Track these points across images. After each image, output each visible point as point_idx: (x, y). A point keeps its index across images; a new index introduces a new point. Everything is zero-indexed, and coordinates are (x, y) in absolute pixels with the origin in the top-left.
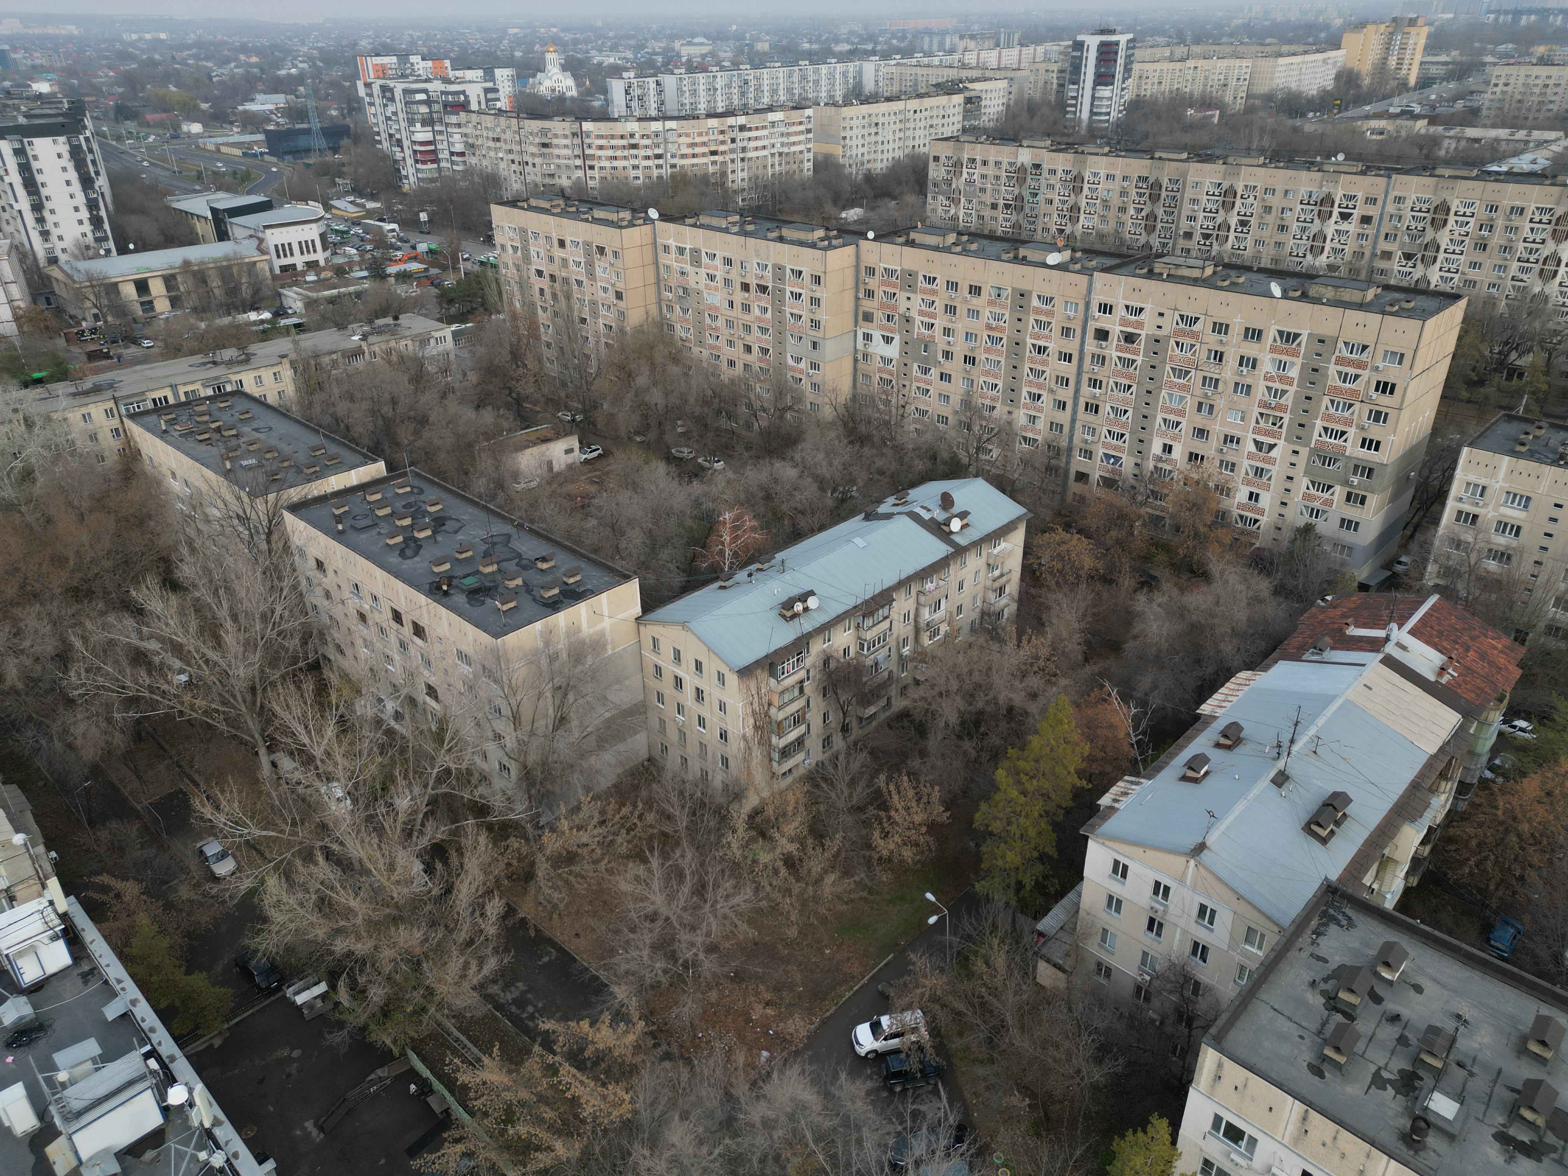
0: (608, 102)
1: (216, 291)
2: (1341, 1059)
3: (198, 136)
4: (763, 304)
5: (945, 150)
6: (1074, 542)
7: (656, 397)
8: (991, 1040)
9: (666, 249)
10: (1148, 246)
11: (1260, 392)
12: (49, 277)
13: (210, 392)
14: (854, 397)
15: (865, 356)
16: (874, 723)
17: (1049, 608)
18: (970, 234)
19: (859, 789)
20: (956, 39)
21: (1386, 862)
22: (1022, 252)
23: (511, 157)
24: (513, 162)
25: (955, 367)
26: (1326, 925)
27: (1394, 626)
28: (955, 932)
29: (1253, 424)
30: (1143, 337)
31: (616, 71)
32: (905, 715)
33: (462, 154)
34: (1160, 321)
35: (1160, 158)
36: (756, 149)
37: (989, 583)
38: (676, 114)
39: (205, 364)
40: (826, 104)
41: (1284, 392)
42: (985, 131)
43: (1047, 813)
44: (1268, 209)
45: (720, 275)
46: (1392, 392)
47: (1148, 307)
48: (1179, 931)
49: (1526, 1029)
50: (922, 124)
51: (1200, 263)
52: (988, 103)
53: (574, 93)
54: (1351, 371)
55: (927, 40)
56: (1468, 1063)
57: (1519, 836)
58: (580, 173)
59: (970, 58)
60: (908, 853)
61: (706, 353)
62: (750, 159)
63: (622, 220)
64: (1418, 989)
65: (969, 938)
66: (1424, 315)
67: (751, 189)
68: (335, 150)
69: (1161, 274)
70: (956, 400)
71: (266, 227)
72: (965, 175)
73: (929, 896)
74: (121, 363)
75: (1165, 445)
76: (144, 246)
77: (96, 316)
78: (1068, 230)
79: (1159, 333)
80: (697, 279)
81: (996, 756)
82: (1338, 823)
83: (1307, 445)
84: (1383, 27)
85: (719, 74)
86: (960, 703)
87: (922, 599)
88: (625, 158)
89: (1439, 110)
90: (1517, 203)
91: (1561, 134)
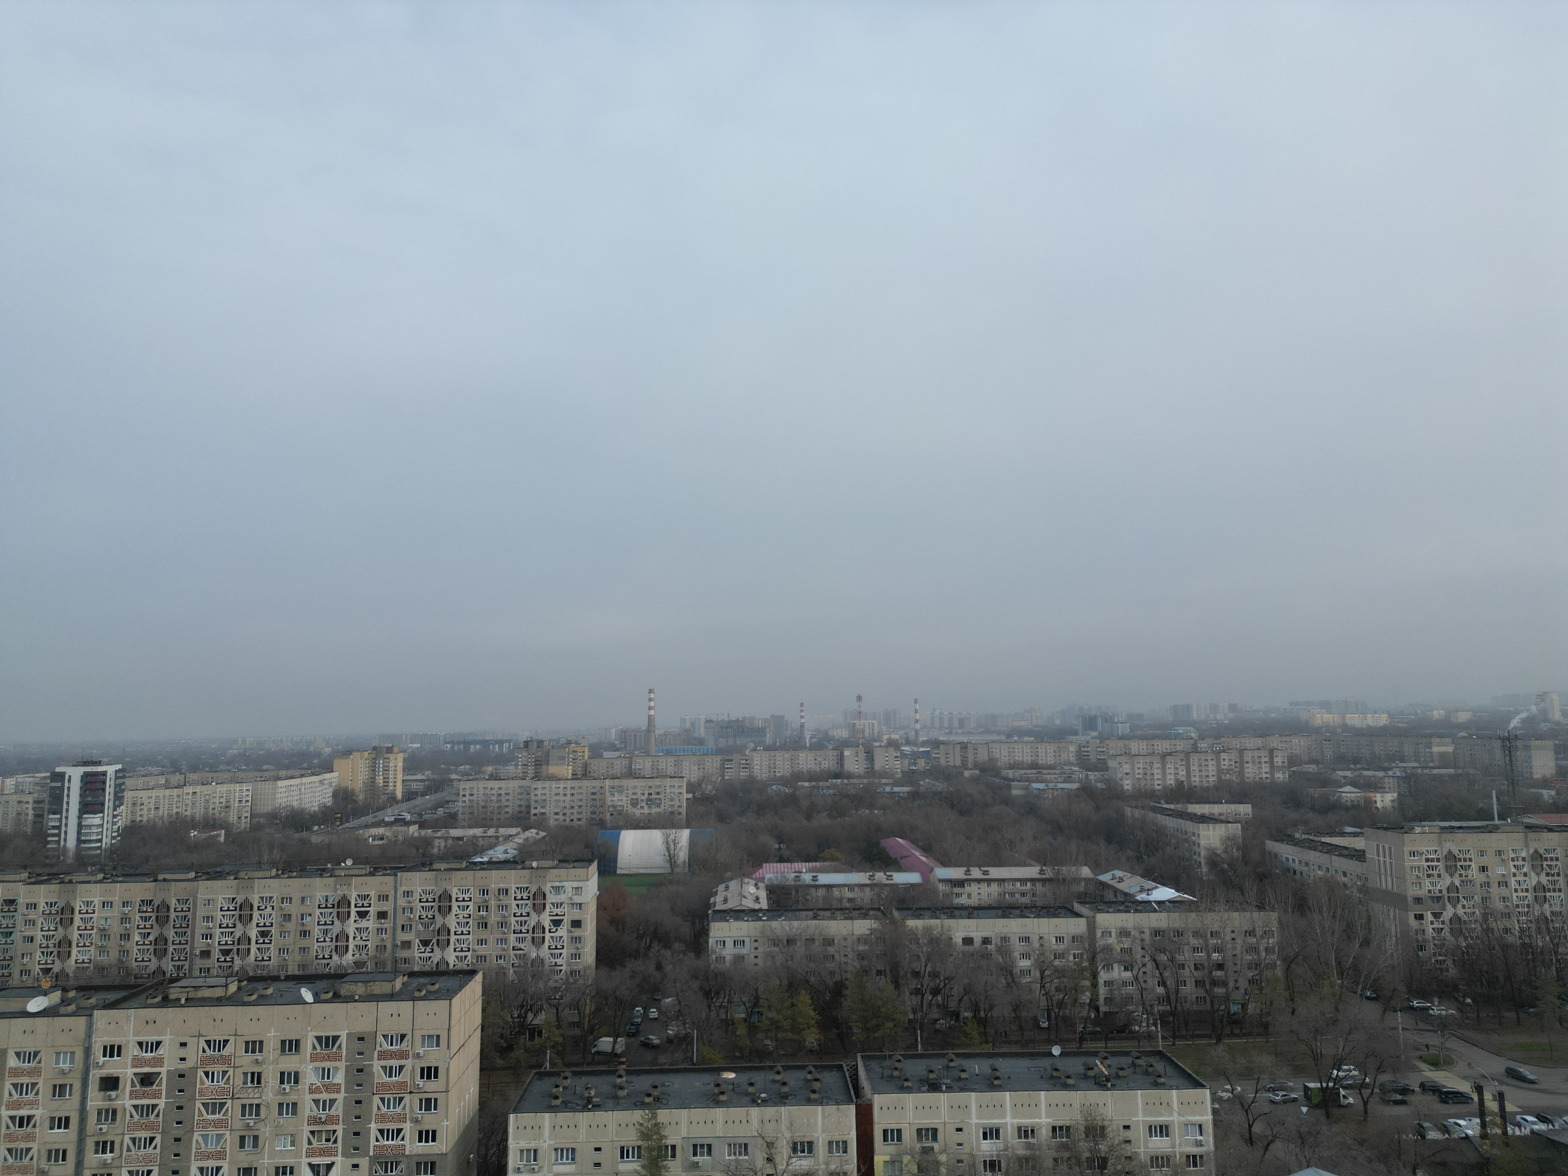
10: (160, 971)
11: (307, 1107)
29: (305, 1146)
30: (164, 1076)
34: (183, 1052)
35: (165, 880)
41: (333, 1101)
44: (287, 917)
46: (436, 1076)
47: (166, 1038)
51: (222, 981)
54: (395, 1063)
66: (449, 994)
69: (178, 1000)
78: (57, 967)
79: (182, 1066)
83: (366, 1154)
84: (366, 753)
89: (425, 817)
90: (502, 886)
91: (519, 829)
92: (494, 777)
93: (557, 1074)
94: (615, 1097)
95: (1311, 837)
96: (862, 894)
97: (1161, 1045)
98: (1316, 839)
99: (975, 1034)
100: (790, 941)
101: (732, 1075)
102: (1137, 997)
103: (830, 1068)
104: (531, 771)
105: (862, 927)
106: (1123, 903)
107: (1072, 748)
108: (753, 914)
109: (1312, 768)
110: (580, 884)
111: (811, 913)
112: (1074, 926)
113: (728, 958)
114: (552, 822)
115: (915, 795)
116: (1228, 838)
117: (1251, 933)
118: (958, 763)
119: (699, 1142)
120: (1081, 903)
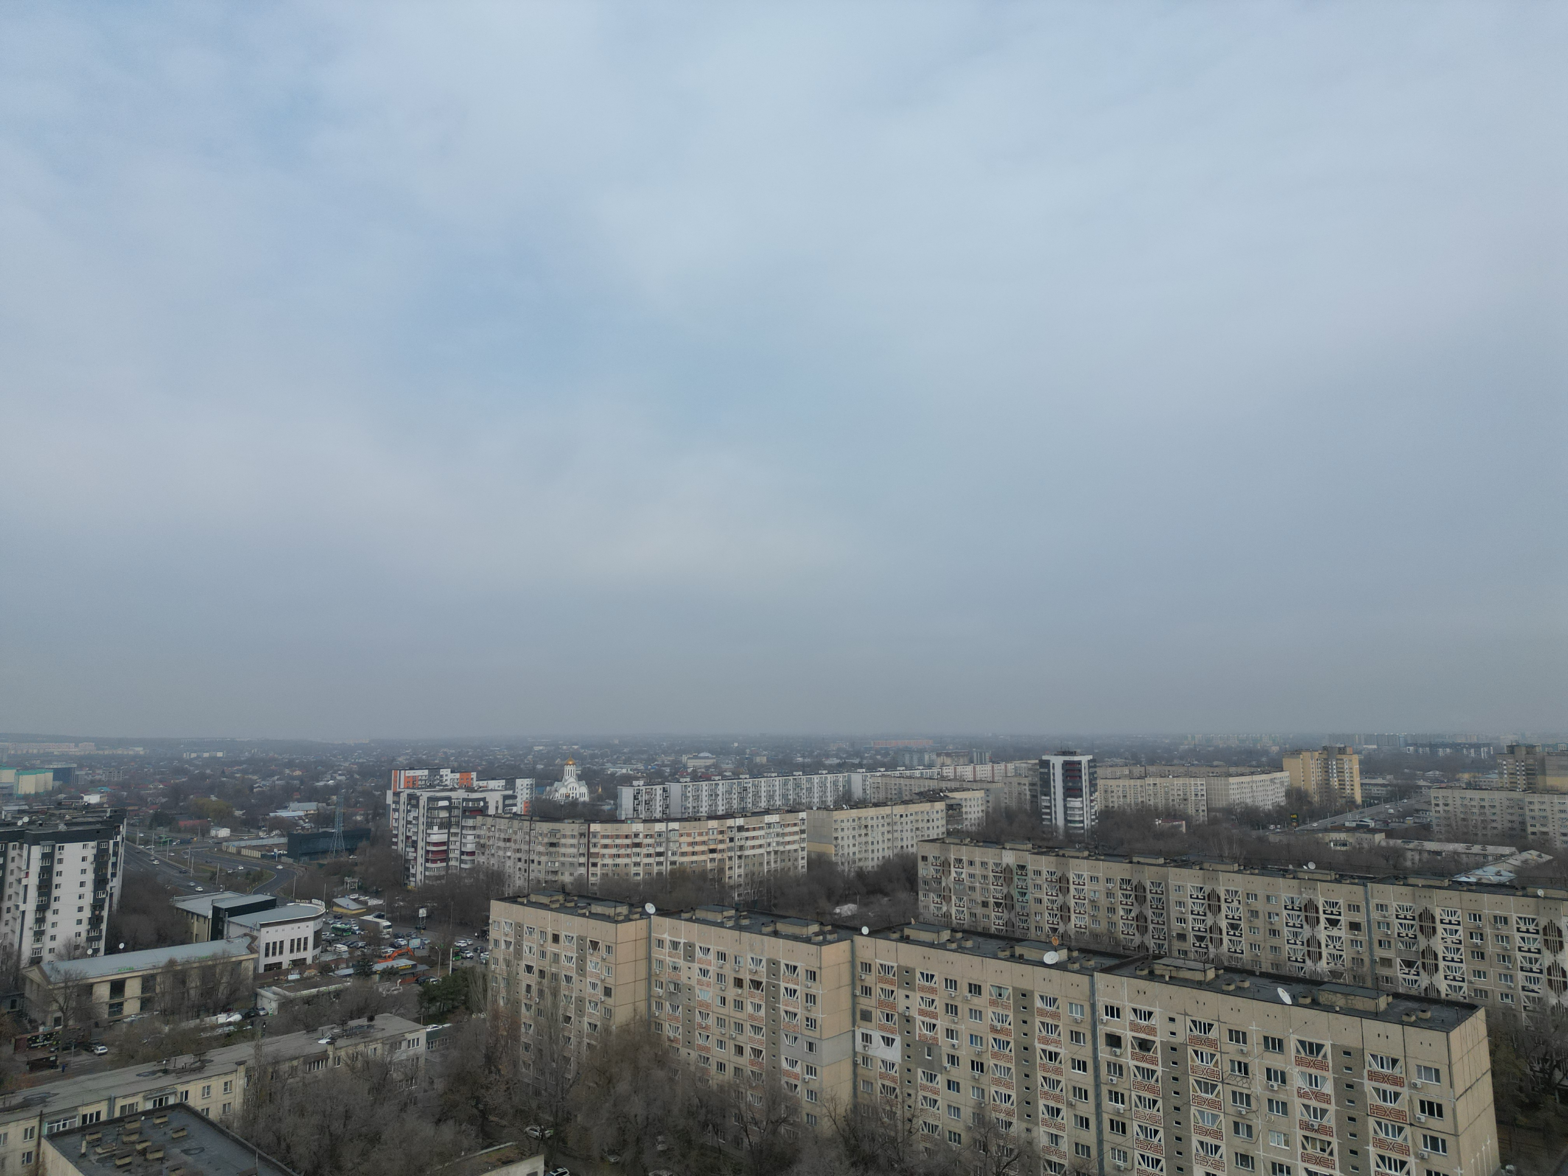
0: (617, 806)
1: (192, 992)
3: (226, 839)
4: (757, 1001)
5: (932, 851)
7: (637, 1108)
9: (660, 943)
10: (1142, 946)
11: (1297, 1110)
12: (24, 978)
13: (149, 1106)
14: (855, 1107)
15: (866, 1059)
18: (964, 931)
20: (934, 757)
22: (1018, 950)
23: (518, 855)
24: (520, 860)
25: (962, 1073)
29: (1300, 1150)
30: (1158, 1045)
31: (627, 780)
33: (472, 853)
34: (1172, 1027)
35: (1139, 863)
36: (753, 847)
38: (679, 816)
39: (154, 1073)
40: (818, 808)
41: (1324, 1112)
42: (968, 834)
44: (1255, 914)
45: (713, 969)
46: (1440, 1115)
47: (1156, 1010)
50: (909, 826)
51: (1200, 966)
52: (968, 809)
53: (586, 798)
54: (1389, 1088)
55: (907, 757)
58: (582, 870)
59: (948, 772)
61: (694, 1055)
62: (747, 857)
63: (619, 914)
66: (1446, 1027)
67: (747, 884)
68: (351, 851)
69: (1163, 976)
70: (967, 1112)
71: (263, 926)
72: (953, 875)
74: (66, 1072)
75: (1208, 1174)
76: (134, 946)
77: (57, 1021)
78: (1061, 928)
79: (1173, 1039)
80: (689, 974)
84: (1317, 754)
85: (720, 783)
88: (628, 856)
89: (1392, 825)
90: (1498, 912)
91: (1514, 849)
92: (1470, 786)
104: (1522, 781)
114: (1558, 844)
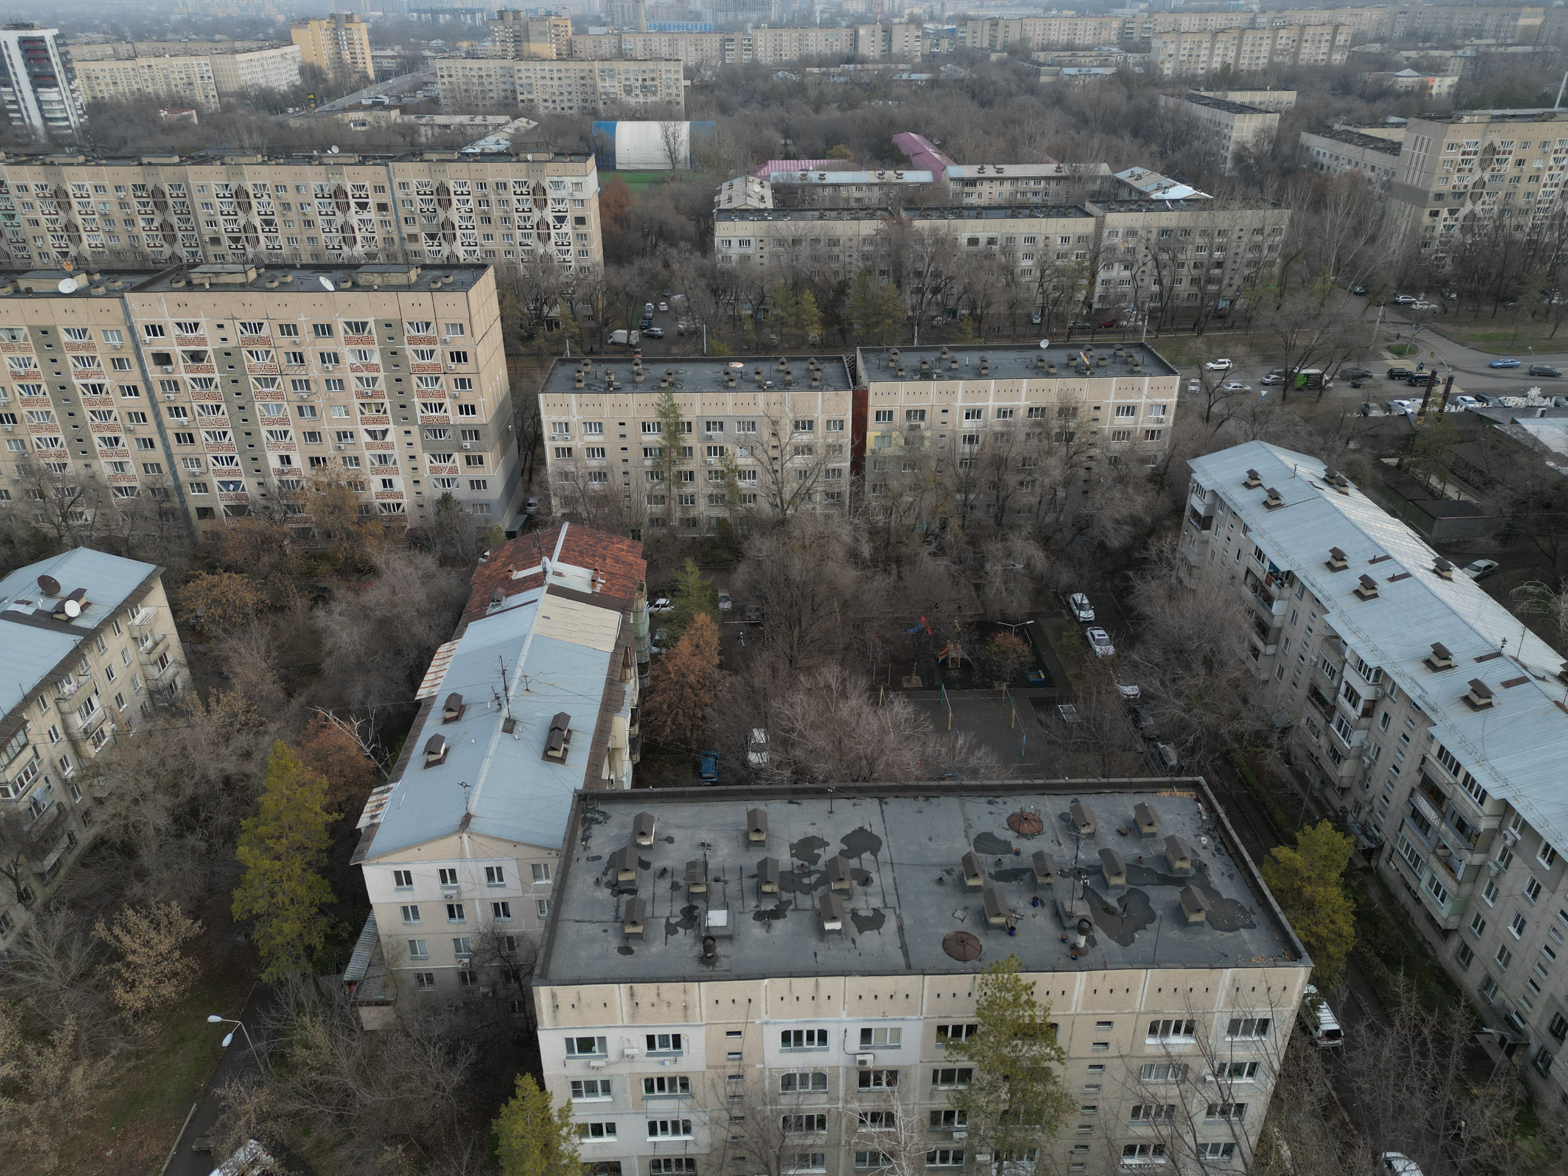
2: (639, 929)
6: (226, 582)
8: (341, 1116)
10: (174, 257)
11: (352, 383)
16: (62, 872)
17: (226, 659)
19: (74, 954)
21: (612, 753)
22: (23, 284)
26: (589, 828)
27: (545, 559)
28: (257, 1037)
29: (359, 416)
30: (210, 353)
32: (99, 844)
34: (222, 333)
35: (150, 164)
37: (144, 658)
41: (375, 379)
43: (309, 864)
44: (287, 206)
46: (466, 360)
47: (202, 320)
48: (477, 903)
49: (744, 827)
51: (240, 268)
54: (426, 348)
56: (720, 875)
57: (691, 687)
60: (168, 990)
64: (670, 840)
65: (277, 1033)
66: (465, 287)
69: (202, 285)
70: (9, 469)
73: (214, 1019)
75: (281, 457)
78: (73, 251)
79: (225, 345)
81: (230, 836)
82: (567, 741)
83: (416, 423)
84: (324, 23)
86: (164, 800)
87: (65, 706)
89: (405, 100)
90: (499, 179)
91: (508, 118)
92: (471, 55)
93: (578, 361)
94: (634, 382)
95: (1350, 128)
96: (869, 194)
97: (1144, 338)
98: (1355, 130)
99: (969, 329)
100: (795, 242)
101: (740, 365)
102: (1131, 294)
103: (831, 360)
104: (511, 48)
105: (868, 227)
106: (1136, 202)
107: (1115, 24)
108: (758, 214)
109: (1375, 48)
110: (580, 180)
111: (817, 213)
112: (1082, 226)
113: (734, 258)
114: (542, 111)
115: (934, 83)
116: (1263, 130)
117: (1259, 231)
118: (986, 44)
119: (712, 420)
120: (1093, 202)
